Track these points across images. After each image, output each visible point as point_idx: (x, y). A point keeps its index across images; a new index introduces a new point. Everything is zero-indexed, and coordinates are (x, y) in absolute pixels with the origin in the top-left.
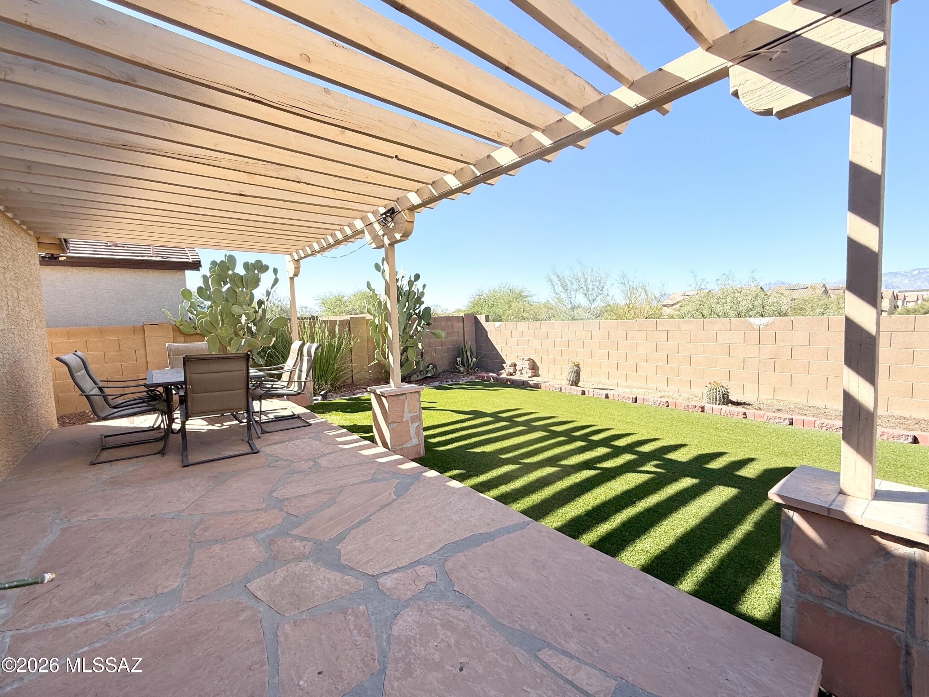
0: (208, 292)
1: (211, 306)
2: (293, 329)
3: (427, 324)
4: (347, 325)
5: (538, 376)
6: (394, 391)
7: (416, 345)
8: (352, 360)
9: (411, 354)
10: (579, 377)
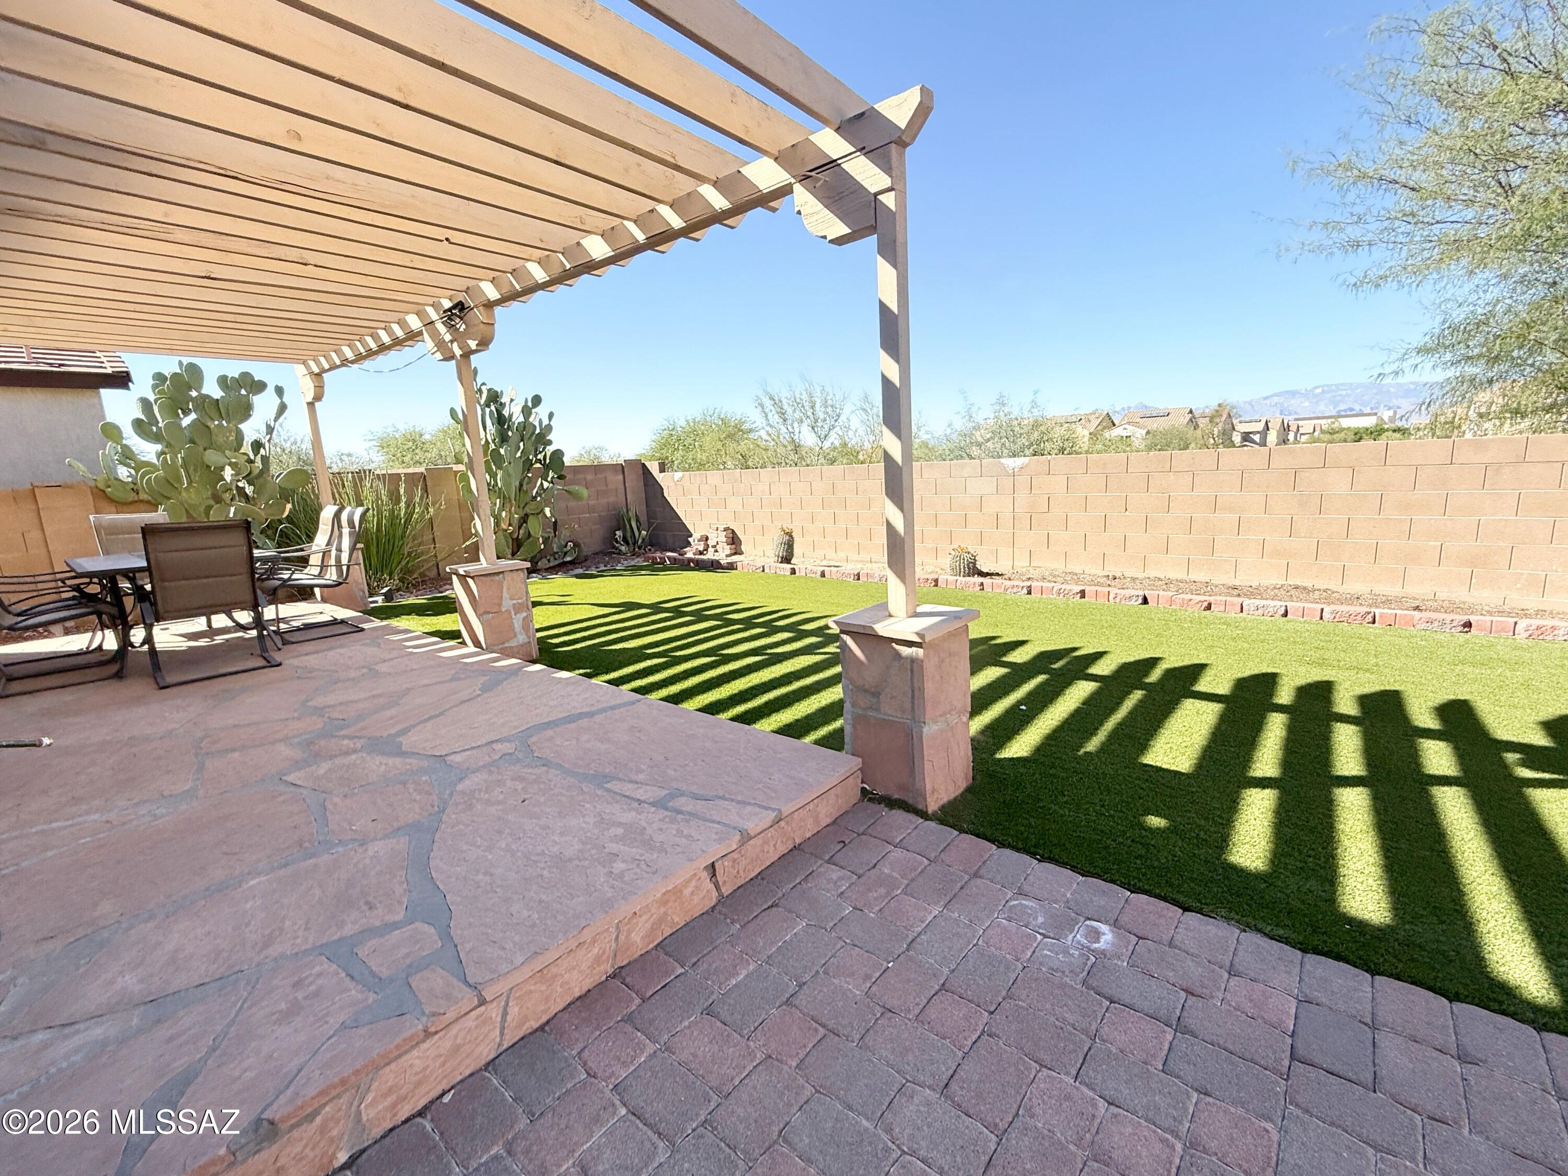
0: (154, 429)
1: (163, 453)
2: (322, 489)
3: (558, 478)
4: (421, 482)
5: (741, 553)
6: (485, 569)
7: (542, 511)
8: (434, 539)
9: (534, 526)
10: (792, 550)
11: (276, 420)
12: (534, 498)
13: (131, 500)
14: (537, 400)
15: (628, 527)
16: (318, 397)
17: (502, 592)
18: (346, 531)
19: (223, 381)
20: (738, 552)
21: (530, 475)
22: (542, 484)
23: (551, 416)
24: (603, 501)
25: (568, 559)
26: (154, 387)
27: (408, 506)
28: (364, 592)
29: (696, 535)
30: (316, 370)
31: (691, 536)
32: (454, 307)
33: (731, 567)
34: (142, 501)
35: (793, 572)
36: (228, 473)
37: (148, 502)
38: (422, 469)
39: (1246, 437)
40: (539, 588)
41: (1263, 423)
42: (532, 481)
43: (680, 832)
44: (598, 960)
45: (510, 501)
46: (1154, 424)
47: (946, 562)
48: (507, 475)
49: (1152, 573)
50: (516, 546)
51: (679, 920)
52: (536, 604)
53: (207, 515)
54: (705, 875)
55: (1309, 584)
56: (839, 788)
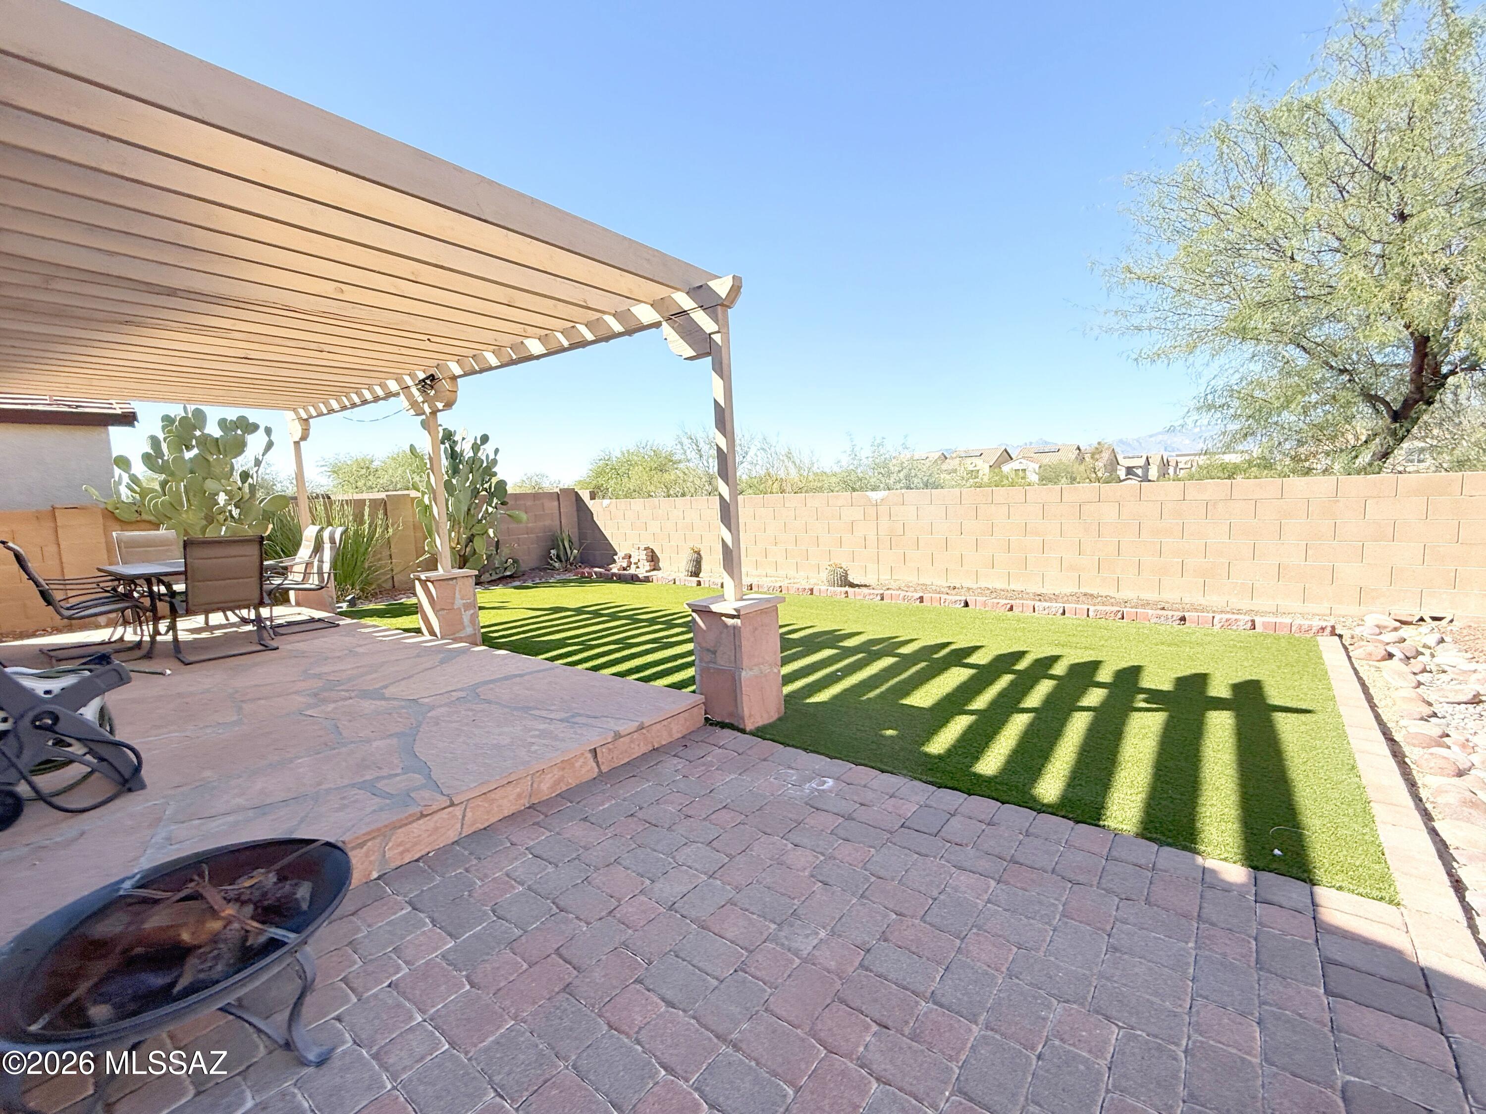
0: (160, 461)
1: (165, 481)
2: (302, 511)
3: (502, 504)
4: (382, 505)
5: (659, 569)
6: (443, 575)
7: (486, 532)
8: (391, 556)
9: (479, 545)
10: (700, 566)
11: (263, 455)
12: (480, 521)
13: (135, 519)
14: (485, 439)
15: (561, 546)
16: (304, 438)
17: (455, 594)
18: (327, 546)
19: (222, 423)
20: (656, 568)
21: (477, 501)
22: (487, 509)
23: (497, 451)
24: (540, 524)
25: (508, 573)
26: (164, 428)
27: (370, 526)
28: (332, 598)
29: (621, 554)
30: (305, 416)
31: (616, 554)
32: (427, 378)
33: (647, 580)
34: (144, 521)
35: (699, 583)
36: (222, 498)
37: (150, 522)
38: (382, 495)
39: (1130, 471)
40: (485, 596)
41: (1144, 458)
42: (479, 507)
43: (575, 733)
44: (519, 796)
45: (459, 523)
46: (1046, 459)
47: (824, 575)
48: (458, 501)
49: (983, 584)
50: (463, 561)
51: (573, 782)
52: (481, 608)
53: (204, 532)
54: (589, 756)
55: (1095, 593)
56: (686, 714)
